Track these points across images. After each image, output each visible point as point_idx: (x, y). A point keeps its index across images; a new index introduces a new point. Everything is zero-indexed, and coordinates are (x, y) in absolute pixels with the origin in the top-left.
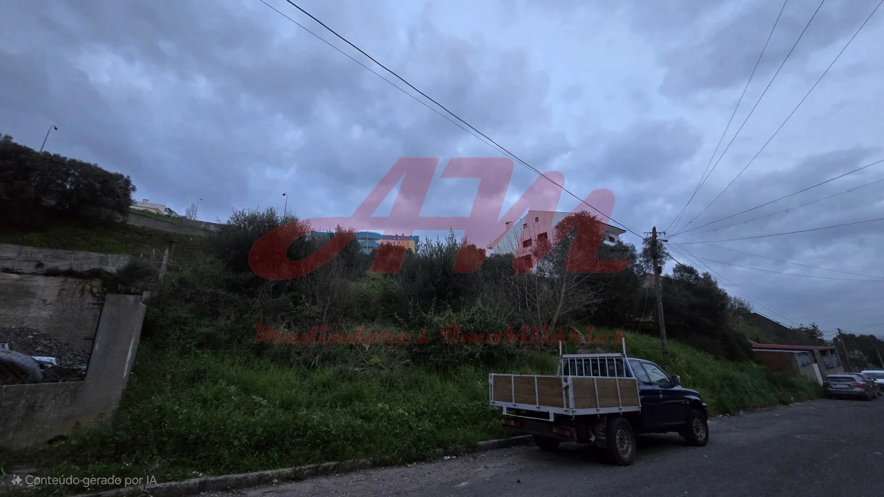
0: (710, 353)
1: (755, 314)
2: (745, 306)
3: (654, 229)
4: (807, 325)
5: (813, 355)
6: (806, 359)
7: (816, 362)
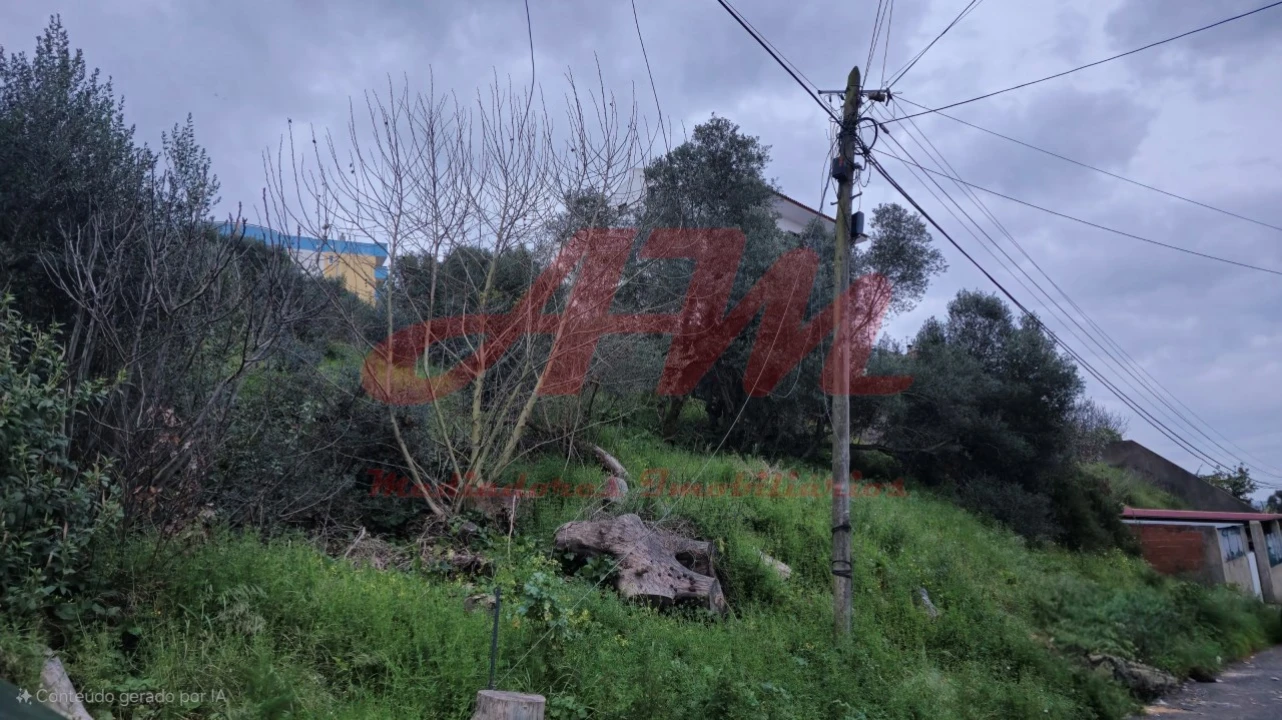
0: (1017, 531)
1: (1132, 444)
2: (1111, 426)
3: (855, 76)
4: (1229, 467)
5: (1248, 533)
6: (1237, 541)
7: (1251, 547)
